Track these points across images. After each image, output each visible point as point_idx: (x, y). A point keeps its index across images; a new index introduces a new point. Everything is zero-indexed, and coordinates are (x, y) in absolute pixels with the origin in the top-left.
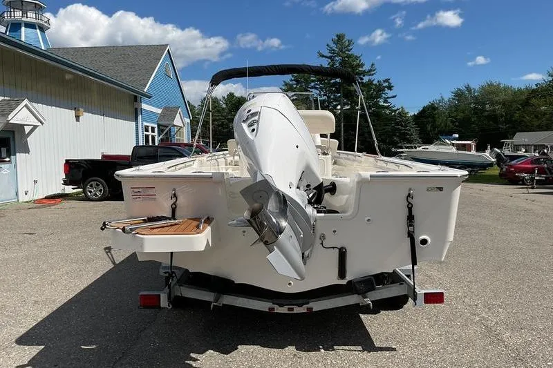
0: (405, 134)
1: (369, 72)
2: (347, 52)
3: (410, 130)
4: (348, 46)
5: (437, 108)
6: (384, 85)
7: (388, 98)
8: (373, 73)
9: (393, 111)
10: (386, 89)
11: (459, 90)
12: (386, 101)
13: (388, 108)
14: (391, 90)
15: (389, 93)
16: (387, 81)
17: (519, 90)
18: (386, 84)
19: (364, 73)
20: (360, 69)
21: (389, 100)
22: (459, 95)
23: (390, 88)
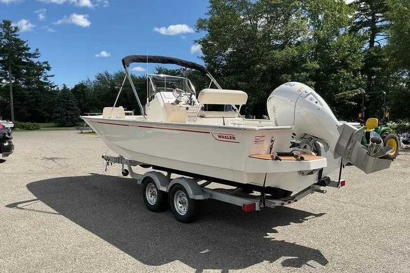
0: (68, 105)
1: (34, 55)
2: (13, 36)
3: (72, 102)
4: (15, 31)
5: (86, 87)
6: (44, 66)
7: (48, 76)
8: (37, 56)
9: (52, 87)
10: (45, 69)
11: (100, 74)
12: (45, 79)
13: (46, 84)
14: (49, 70)
15: (49, 73)
16: (46, 63)
17: (140, 77)
18: (46, 65)
19: (30, 55)
20: (27, 52)
21: (48, 78)
22: (101, 78)
23: (48, 68)
